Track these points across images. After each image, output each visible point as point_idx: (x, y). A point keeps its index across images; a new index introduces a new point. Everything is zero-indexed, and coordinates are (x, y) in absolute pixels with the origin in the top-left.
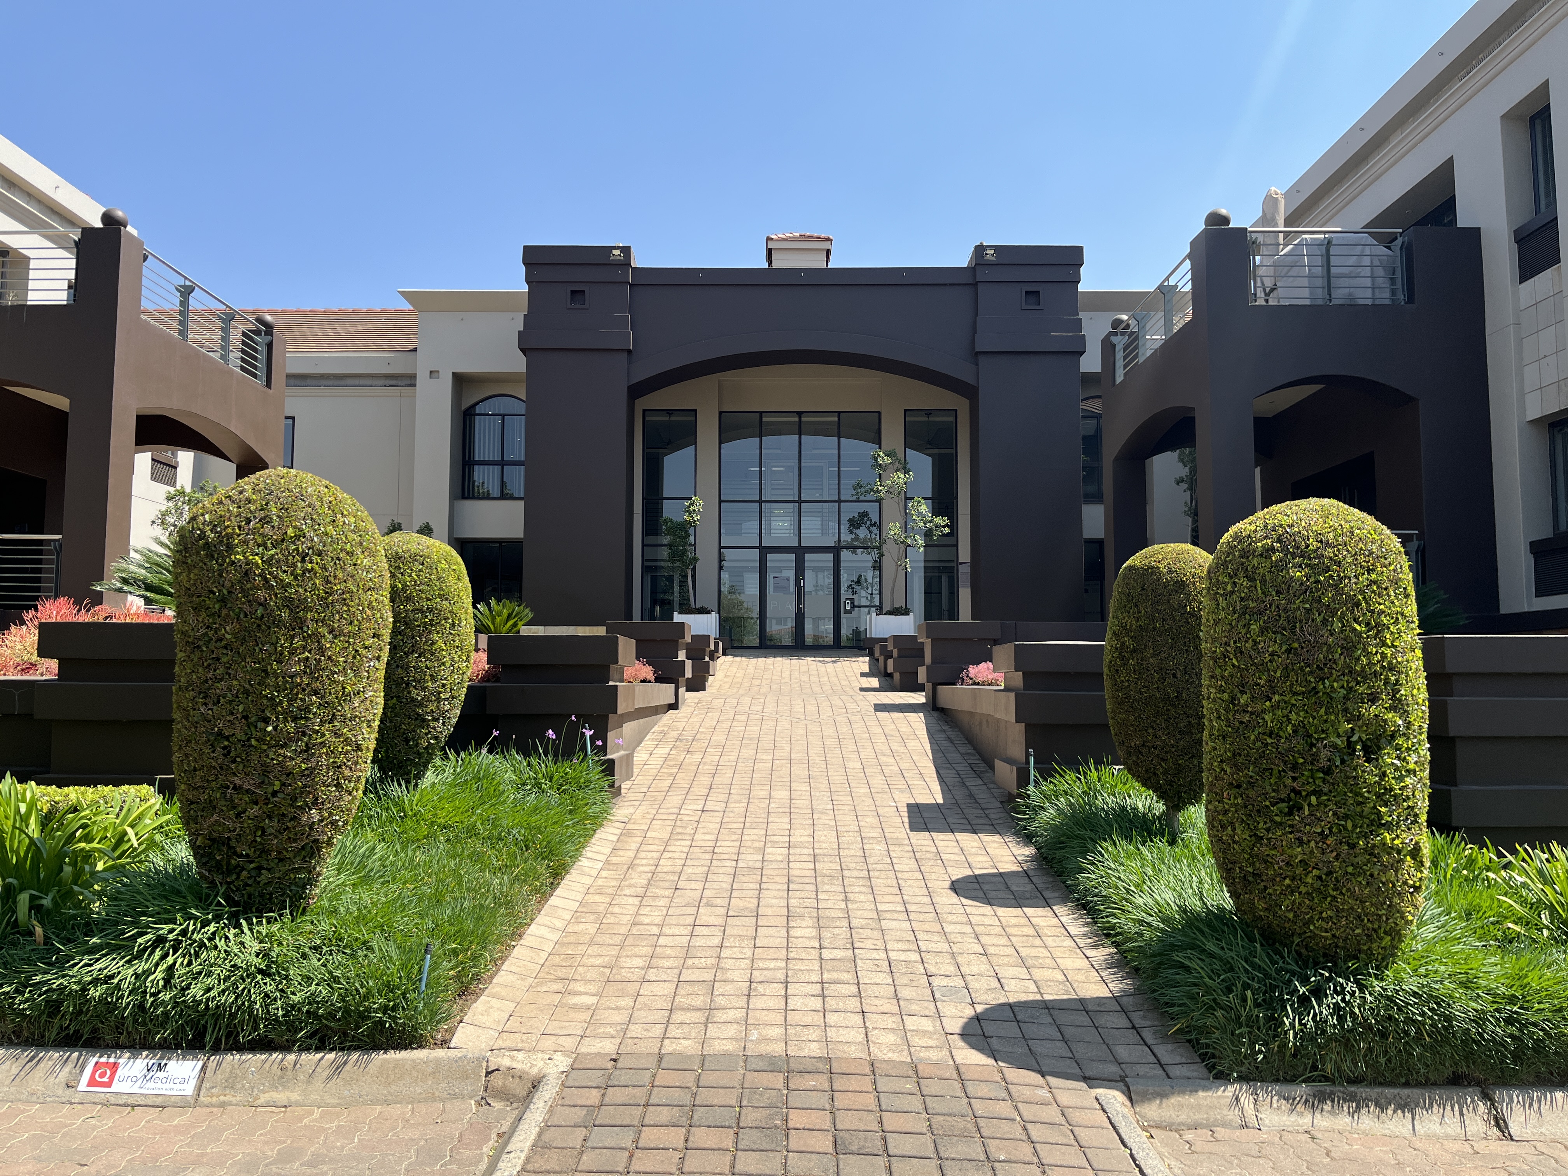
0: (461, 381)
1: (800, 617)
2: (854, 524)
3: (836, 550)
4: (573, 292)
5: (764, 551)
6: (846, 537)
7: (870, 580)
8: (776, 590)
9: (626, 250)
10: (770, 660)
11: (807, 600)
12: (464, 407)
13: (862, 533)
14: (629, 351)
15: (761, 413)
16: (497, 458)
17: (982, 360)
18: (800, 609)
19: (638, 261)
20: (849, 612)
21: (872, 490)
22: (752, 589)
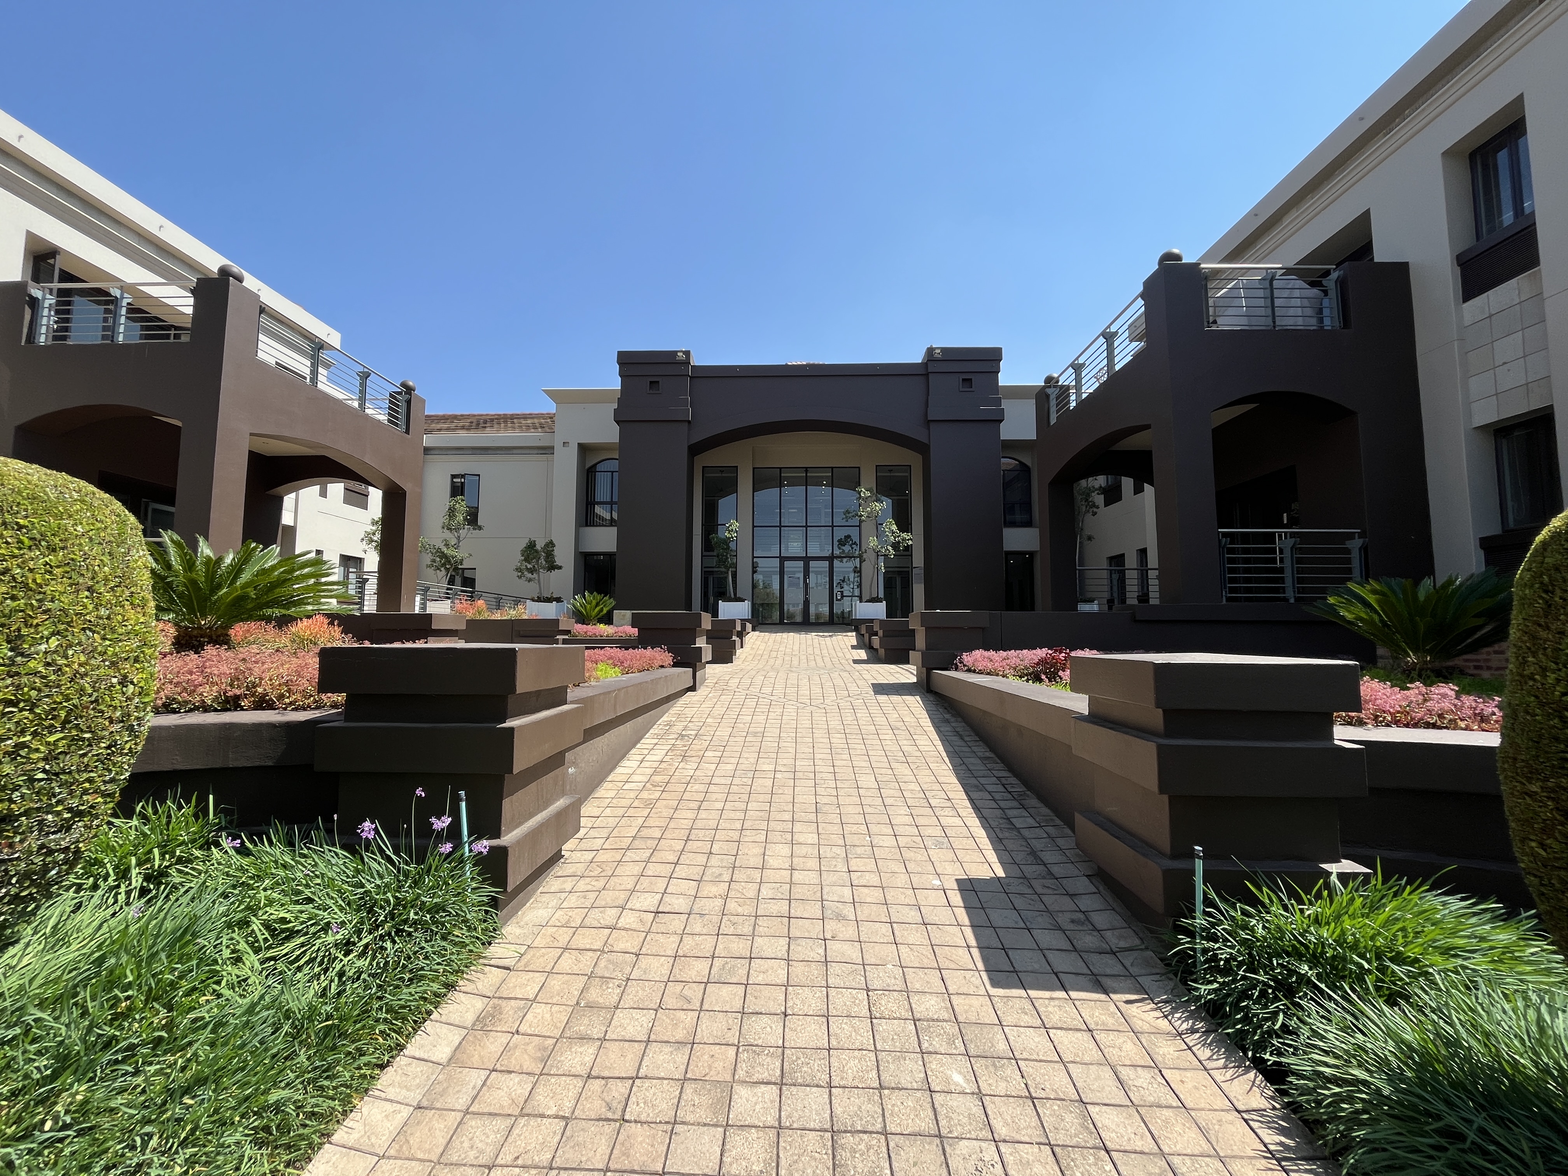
0: (584, 449)
1: (806, 603)
2: (842, 543)
3: (831, 559)
4: (651, 382)
5: (783, 559)
6: (837, 552)
7: (852, 579)
8: (790, 585)
9: (687, 353)
10: (785, 635)
11: (811, 592)
12: (587, 467)
13: (847, 548)
14: (689, 422)
15: (781, 468)
16: (609, 500)
17: (932, 425)
18: (806, 599)
19: (695, 361)
20: (839, 600)
21: (857, 515)
22: (776, 586)
